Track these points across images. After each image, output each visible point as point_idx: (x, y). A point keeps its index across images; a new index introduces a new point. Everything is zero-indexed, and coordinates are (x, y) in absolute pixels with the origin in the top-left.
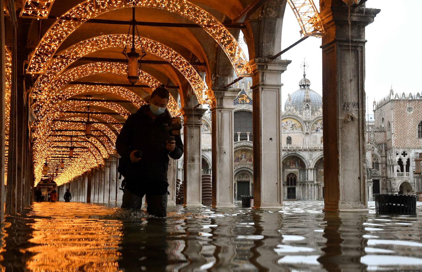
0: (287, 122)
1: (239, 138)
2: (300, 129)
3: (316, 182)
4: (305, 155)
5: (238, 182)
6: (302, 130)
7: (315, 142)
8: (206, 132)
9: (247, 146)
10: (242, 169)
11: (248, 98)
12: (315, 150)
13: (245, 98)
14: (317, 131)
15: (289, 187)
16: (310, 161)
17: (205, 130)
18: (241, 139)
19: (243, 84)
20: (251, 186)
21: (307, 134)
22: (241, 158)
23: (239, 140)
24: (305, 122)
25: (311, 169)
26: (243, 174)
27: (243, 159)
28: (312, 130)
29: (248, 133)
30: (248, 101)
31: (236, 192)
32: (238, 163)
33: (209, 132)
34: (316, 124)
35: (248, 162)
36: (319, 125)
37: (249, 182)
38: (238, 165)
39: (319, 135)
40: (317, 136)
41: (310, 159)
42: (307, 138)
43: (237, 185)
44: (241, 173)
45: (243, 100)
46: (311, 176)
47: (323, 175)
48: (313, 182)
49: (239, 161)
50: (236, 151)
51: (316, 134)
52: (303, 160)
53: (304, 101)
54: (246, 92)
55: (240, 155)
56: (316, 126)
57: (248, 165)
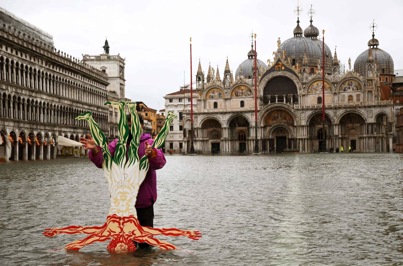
0: (317, 84)
1: (277, 100)
2: (329, 90)
3: (340, 136)
4: (331, 113)
5: (277, 137)
6: (331, 90)
7: (343, 100)
8: (249, 96)
9: (280, 107)
10: (279, 126)
11: (283, 65)
13: (280, 66)
14: (345, 90)
15: (320, 140)
16: (335, 118)
17: (249, 95)
18: (278, 101)
19: (279, 54)
20: (287, 141)
21: (335, 94)
22: (278, 117)
23: (277, 102)
24: (334, 83)
25: (336, 125)
26: (281, 131)
27: (279, 118)
28: (340, 90)
29: (284, 95)
30: (283, 68)
31: (275, 146)
32: (274, 121)
33: (252, 96)
34: (344, 84)
35: (283, 121)
36: (346, 85)
37: (286, 137)
38: (274, 123)
39: (346, 95)
40: (344, 95)
41: (335, 116)
42: (336, 98)
43: (275, 140)
44: (279, 129)
45: (279, 68)
46: (336, 131)
47: (351, 129)
48: (338, 136)
49: (275, 120)
50: (272, 111)
51: (344, 93)
52: (329, 117)
53: (367, 62)
54: (281, 60)
55: (276, 115)
56: (344, 86)
57: (283, 123)
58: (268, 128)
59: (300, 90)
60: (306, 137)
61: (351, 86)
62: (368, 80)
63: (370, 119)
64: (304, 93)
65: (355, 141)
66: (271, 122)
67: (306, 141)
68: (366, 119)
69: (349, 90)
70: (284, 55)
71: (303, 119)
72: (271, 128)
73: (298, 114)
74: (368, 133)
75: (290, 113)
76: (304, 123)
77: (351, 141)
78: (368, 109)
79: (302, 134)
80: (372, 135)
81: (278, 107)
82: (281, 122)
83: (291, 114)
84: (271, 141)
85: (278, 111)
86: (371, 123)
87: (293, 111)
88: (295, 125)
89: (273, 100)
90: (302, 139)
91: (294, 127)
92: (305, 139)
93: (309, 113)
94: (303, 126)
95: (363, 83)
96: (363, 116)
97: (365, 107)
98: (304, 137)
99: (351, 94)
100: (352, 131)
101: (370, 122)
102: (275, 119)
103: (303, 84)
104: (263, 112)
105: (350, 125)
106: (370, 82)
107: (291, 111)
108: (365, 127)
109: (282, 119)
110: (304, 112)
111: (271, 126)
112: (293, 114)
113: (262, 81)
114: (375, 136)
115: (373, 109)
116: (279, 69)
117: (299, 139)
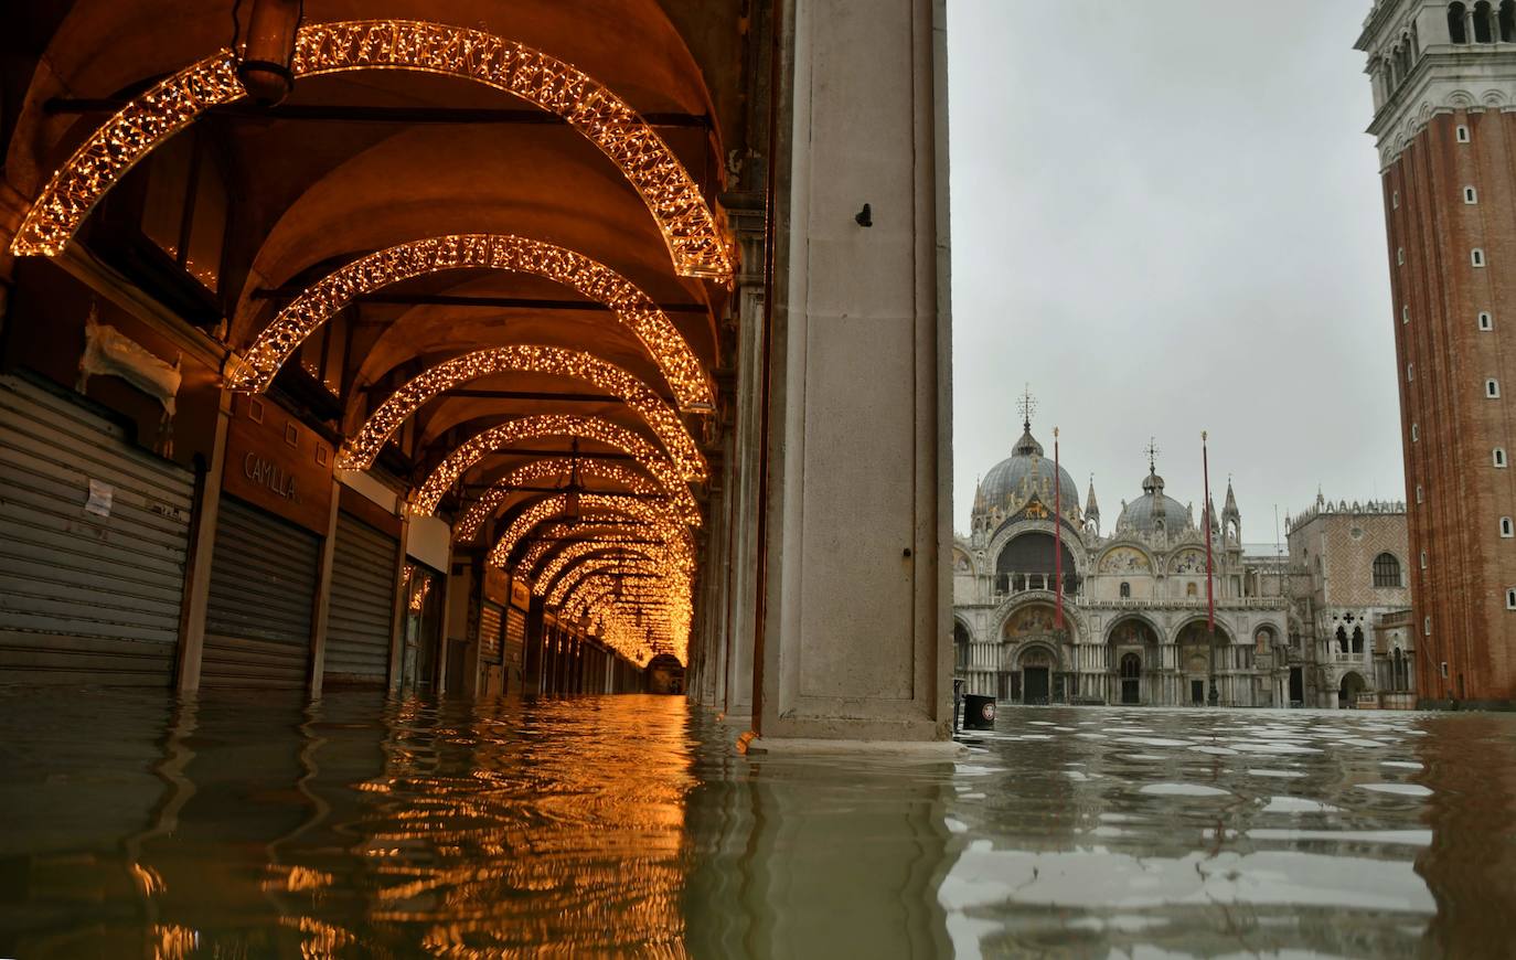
0: (1120, 555)
1: (1027, 584)
2: (1146, 567)
3: (1178, 671)
4: (1158, 619)
5: (1027, 670)
6: (1150, 569)
7: (1176, 593)
9: (1044, 600)
10: (1034, 644)
11: (1044, 508)
12: (1177, 609)
13: (1038, 509)
14: (1180, 571)
15: (1127, 679)
16: (1168, 630)
17: (963, 569)
18: (1031, 587)
19: (1035, 483)
20: (1050, 677)
21: (1160, 577)
22: (1032, 624)
23: (1027, 589)
24: (1156, 554)
25: (1169, 646)
26: (1036, 655)
27: (1036, 625)
28: (1170, 569)
29: (1045, 576)
30: (1044, 515)
31: (1022, 689)
32: (1025, 633)
33: (970, 572)
34: (1178, 557)
35: (1045, 631)
36: (1182, 561)
37: (1047, 670)
38: (1026, 637)
39: (1183, 581)
40: (1178, 581)
41: (1167, 627)
42: (1161, 586)
43: (1023, 674)
44: (1034, 651)
45: (1034, 513)
46: (1169, 659)
47: (1193, 657)
48: (1173, 670)
49: (1026, 629)
50: (1022, 609)
51: (1178, 578)
52: (1154, 628)
53: (1153, 514)
54: (1039, 496)
55: (1029, 618)
56: (1177, 563)
57: (1045, 636)
58: (1011, 647)
59: (1083, 564)
60: (1104, 671)
61: (1193, 561)
62: (1231, 552)
63: (1244, 636)
64: (1091, 573)
65: (1202, 682)
66: (1016, 633)
67: (1102, 679)
68: (1233, 635)
69: (1188, 572)
70: (1045, 486)
71: (1095, 630)
72: (1017, 646)
73: (1084, 617)
74: (1238, 666)
75: (1066, 615)
76: (1098, 638)
77: (1193, 682)
78: (1239, 614)
79: (1092, 663)
80: (1247, 672)
81: (1039, 600)
82: (1040, 634)
83: (1069, 617)
84: (1015, 676)
85: (1034, 608)
86: (1244, 646)
87: (1073, 610)
88: (1077, 641)
89: (1019, 585)
90: (1093, 675)
91: (1072, 646)
92: (1099, 675)
93: (1109, 617)
94: (1095, 646)
95: (1220, 558)
96: (1226, 630)
97: (1230, 609)
98: (1097, 671)
99: (1192, 580)
100: (1195, 661)
101: (1244, 642)
102: (1026, 626)
103: (1089, 551)
104: (1004, 609)
105: (1192, 648)
106: (1235, 556)
107: (1068, 611)
108: (1231, 654)
109: (1043, 628)
110: (1099, 614)
111: (1018, 642)
112: (1074, 618)
113: (996, 541)
114: (1254, 673)
115: (1248, 614)
116: (1035, 517)
117: (1087, 675)
